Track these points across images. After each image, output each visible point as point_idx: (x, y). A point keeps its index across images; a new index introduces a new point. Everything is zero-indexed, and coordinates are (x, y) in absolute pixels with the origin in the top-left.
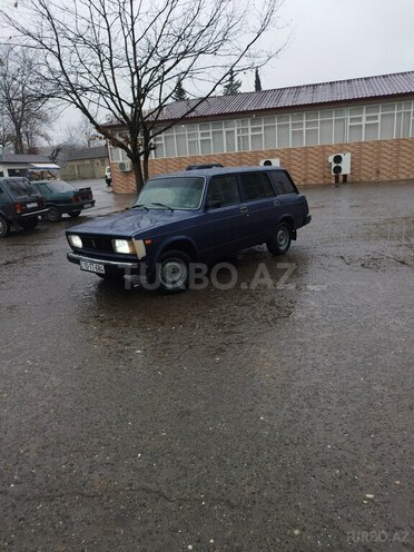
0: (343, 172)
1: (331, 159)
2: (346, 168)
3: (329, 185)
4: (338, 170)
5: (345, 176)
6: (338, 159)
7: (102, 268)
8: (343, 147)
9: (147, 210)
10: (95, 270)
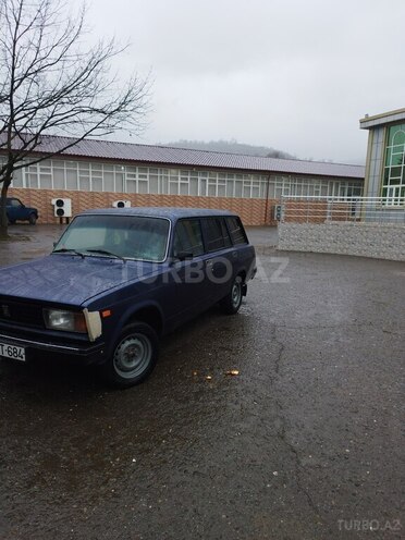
0: (66, 215)
1: (54, 202)
2: (68, 212)
3: (55, 224)
4: (61, 212)
5: (67, 218)
6: (60, 203)
7: (20, 353)
8: (62, 193)
9: (83, 257)
10: (6, 354)
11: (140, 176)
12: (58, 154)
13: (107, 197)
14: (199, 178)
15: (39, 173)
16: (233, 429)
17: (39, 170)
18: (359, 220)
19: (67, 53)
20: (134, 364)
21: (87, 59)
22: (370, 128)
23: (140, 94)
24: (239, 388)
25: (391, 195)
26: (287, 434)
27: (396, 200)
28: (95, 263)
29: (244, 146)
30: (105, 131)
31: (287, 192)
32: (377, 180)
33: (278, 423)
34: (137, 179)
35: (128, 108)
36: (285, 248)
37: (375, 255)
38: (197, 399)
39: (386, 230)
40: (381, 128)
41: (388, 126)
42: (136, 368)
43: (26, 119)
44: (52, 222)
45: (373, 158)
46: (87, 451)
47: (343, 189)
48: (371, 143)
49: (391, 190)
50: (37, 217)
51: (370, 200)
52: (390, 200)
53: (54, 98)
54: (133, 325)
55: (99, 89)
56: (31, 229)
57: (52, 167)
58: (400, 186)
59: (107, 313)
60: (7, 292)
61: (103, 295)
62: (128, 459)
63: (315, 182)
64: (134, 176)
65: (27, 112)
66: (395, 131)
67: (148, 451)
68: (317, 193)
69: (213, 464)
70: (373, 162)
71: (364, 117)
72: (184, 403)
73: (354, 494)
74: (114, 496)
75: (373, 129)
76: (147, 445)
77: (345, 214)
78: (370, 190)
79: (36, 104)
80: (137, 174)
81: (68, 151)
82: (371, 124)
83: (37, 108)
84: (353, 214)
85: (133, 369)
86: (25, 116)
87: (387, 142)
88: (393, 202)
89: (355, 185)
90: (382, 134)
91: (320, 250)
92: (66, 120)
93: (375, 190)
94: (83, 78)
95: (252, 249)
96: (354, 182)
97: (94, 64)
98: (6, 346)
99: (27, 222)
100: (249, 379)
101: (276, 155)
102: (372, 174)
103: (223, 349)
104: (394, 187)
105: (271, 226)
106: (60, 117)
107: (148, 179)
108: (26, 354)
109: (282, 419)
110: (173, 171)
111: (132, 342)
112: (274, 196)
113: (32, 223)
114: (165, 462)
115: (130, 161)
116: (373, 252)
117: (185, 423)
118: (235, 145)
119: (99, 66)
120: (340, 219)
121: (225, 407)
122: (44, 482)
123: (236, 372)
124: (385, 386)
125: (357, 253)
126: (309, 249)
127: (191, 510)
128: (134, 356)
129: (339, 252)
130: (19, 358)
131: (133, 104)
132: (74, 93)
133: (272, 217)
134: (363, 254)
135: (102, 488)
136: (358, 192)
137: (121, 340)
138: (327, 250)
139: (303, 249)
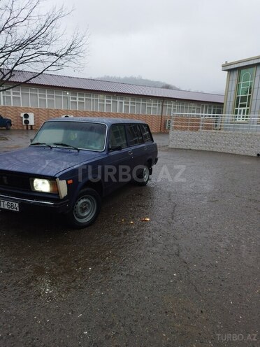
0: (30, 124)
1: (22, 115)
2: (32, 122)
3: (23, 130)
4: (27, 122)
5: (31, 126)
6: (26, 116)
7: (16, 207)
8: (28, 109)
9: (51, 148)
10: (6, 207)
11: (79, 99)
12: (25, 83)
13: (58, 112)
14: (119, 101)
15: (12, 95)
16: (149, 251)
17: (12, 93)
18: (220, 130)
19: (31, 14)
20: (86, 214)
21: (45, 19)
22: (228, 70)
23: (81, 44)
24: (151, 228)
25: (240, 114)
26: (181, 253)
27: (243, 117)
28: (59, 151)
29: (147, 80)
30: (57, 68)
31: (174, 111)
32: (232, 104)
33: (175, 248)
34: (78, 101)
35: (73, 52)
36: (174, 147)
37: (230, 152)
38: (125, 234)
39: (237, 136)
40: (235, 70)
41: (239, 69)
42: (87, 216)
43: (4, 59)
44: (21, 128)
45: (230, 90)
46: (60, 264)
47: (210, 110)
48: (229, 80)
49: (240, 111)
50: (11, 125)
51: (227, 116)
52: (240, 117)
53: (22, 45)
54: (86, 189)
55: (54, 39)
56: (7, 132)
57: (20, 92)
58: (246, 108)
59: (70, 182)
60: (6, 168)
61: (68, 170)
62: (86, 268)
63: (193, 105)
64: (76, 99)
65: (5, 54)
66: (244, 72)
67: (98, 263)
68: (194, 112)
69: (138, 270)
70: (229, 93)
71: (224, 63)
72: (117, 236)
73: (221, 285)
74: (80, 288)
75: (230, 71)
76: (97, 260)
77: (211, 125)
78: (227, 110)
79: (10, 49)
80: (78, 97)
81: (32, 81)
82: (229, 68)
83: (11, 51)
84: (216, 125)
85: (85, 217)
86: (3, 57)
87: (239, 80)
88: (241, 118)
89: (218, 107)
90: (235, 74)
91: (196, 148)
92: (31, 60)
93: (230, 110)
94: (42, 31)
95: (155, 145)
96: (216, 105)
97: (50, 22)
98: (6, 202)
99: (4, 128)
100: (156, 223)
101: (168, 87)
102: (228, 100)
103: (138, 206)
104: (242, 109)
105: (164, 133)
106: (27, 58)
107: (84, 101)
108: (19, 206)
109: (178, 245)
110: (101, 96)
111: (85, 200)
112: (166, 114)
113: (8, 129)
114: (109, 269)
115: (73, 89)
116: (229, 150)
117: (119, 248)
118: (141, 80)
119: (53, 24)
120: (208, 129)
121: (143, 239)
122: (37, 281)
123: (148, 219)
124: (237, 227)
125: (219, 150)
126: (189, 147)
127: (127, 295)
128: (86, 209)
129: (208, 149)
130: (14, 210)
131: (76, 50)
132: (37, 41)
133: (165, 127)
134: (223, 150)
135: (73, 284)
136: (219, 112)
137: (78, 199)
138: (200, 148)
139: (185, 147)
